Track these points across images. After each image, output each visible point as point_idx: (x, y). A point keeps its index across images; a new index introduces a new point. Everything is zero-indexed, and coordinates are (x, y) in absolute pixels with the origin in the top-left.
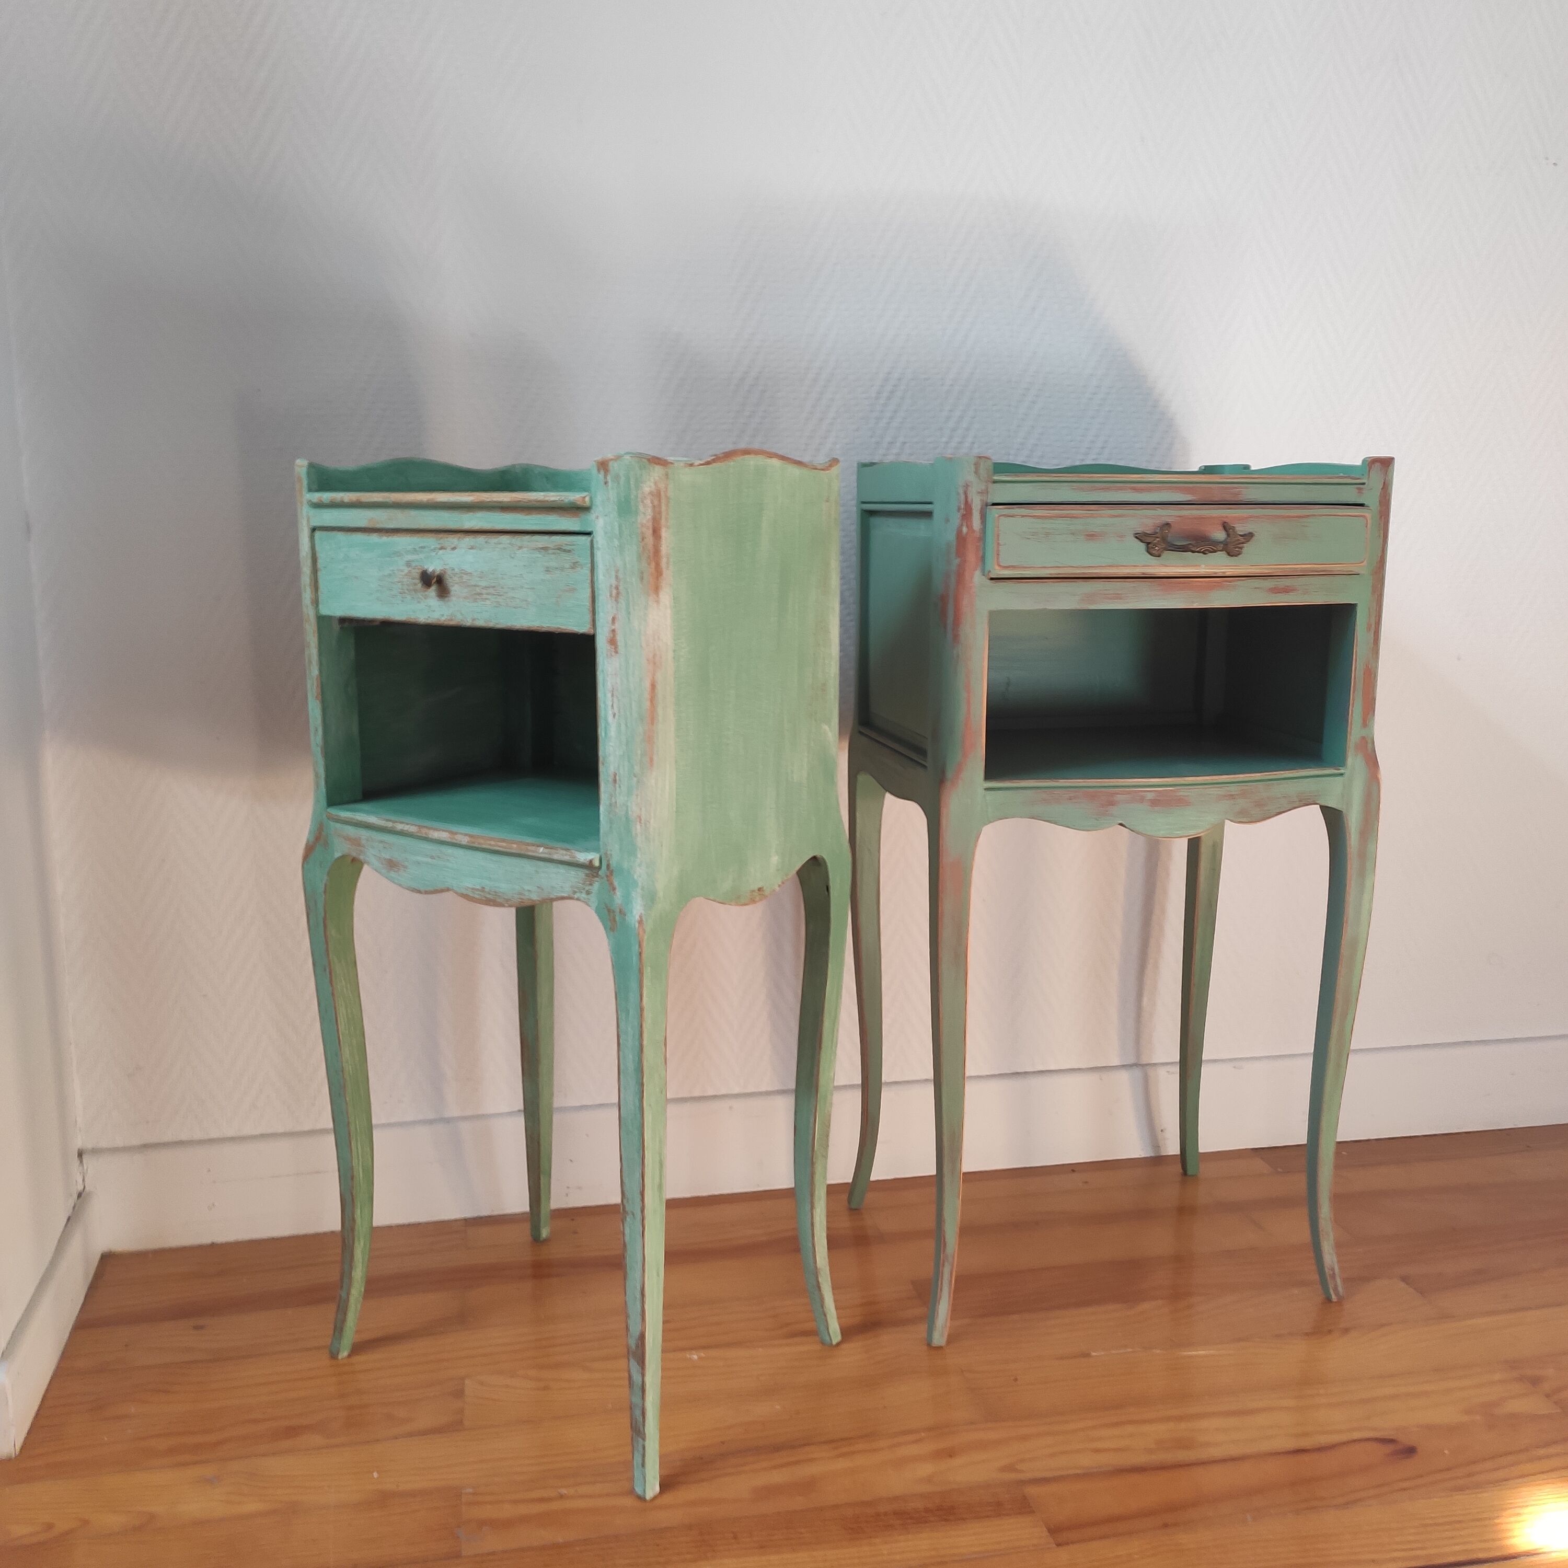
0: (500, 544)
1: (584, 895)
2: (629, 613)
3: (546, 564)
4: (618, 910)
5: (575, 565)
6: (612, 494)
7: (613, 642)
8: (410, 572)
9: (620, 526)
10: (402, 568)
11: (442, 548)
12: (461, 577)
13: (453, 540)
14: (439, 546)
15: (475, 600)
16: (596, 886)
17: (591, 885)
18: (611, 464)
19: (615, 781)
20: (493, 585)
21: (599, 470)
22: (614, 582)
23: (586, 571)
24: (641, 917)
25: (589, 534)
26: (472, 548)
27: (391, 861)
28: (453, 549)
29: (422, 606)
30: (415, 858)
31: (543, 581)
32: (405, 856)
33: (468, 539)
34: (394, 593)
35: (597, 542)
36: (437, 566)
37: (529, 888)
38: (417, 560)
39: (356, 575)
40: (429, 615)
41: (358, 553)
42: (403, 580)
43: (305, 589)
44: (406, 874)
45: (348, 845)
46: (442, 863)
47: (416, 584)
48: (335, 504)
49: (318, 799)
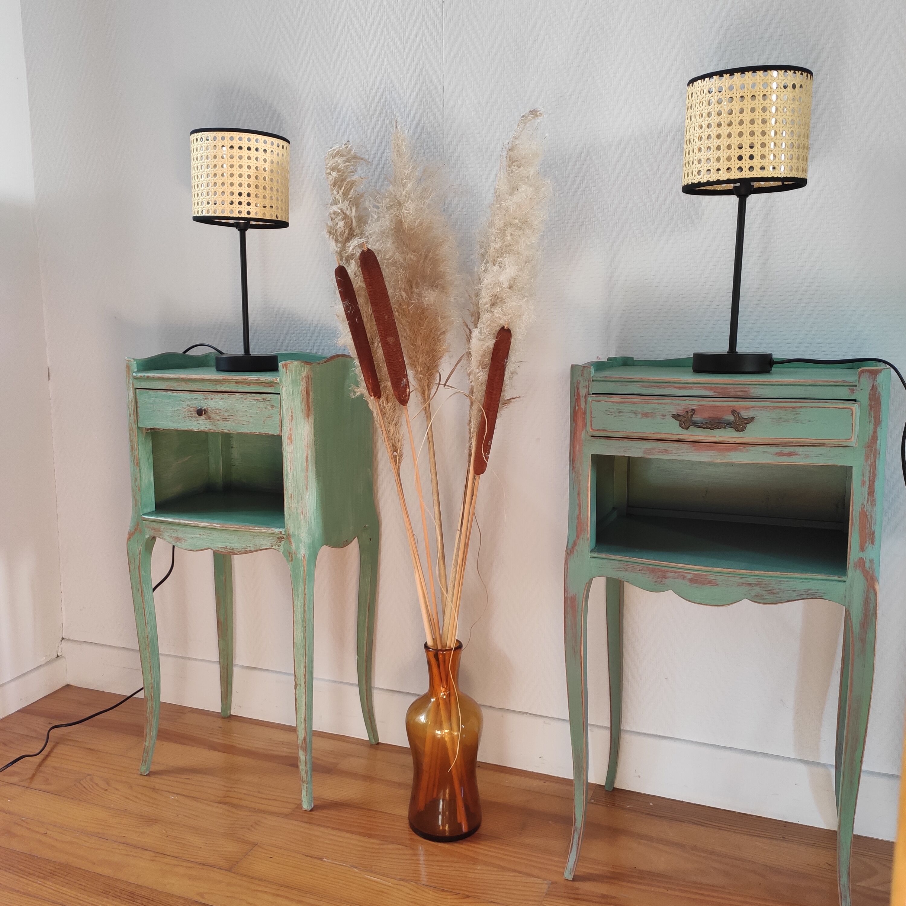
0: (236, 397)
1: (277, 547)
2: (297, 426)
3: (258, 406)
4: (293, 553)
5: (272, 407)
6: (289, 378)
7: (290, 438)
9: (293, 391)
10: (185, 407)
11: (206, 399)
12: (216, 411)
13: (212, 395)
14: (204, 398)
15: (223, 421)
16: (283, 543)
17: (280, 542)
18: (288, 365)
19: (291, 497)
20: (232, 415)
21: (283, 368)
22: (290, 414)
23: (278, 409)
24: (304, 554)
25: (279, 394)
26: (222, 399)
27: (177, 538)
28: (212, 399)
29: (195, 423)
30: (190, 536)
31: (257, 413)
32: (185, 535)
33: (219, 395)
34: (180, 418)
35: (283, 397)
36: (204, 406)
37: (250, 545)
38: (193, 404)
39: (159, 409)
40: (199, 427)
41: (160, 400)
42: (185, 412)
43: (130, 416)
44: (186, 543)
45: (153, 531)
46: (205, 537)
47: (192, 414)
48: (148, 378)
49: (136, 511)
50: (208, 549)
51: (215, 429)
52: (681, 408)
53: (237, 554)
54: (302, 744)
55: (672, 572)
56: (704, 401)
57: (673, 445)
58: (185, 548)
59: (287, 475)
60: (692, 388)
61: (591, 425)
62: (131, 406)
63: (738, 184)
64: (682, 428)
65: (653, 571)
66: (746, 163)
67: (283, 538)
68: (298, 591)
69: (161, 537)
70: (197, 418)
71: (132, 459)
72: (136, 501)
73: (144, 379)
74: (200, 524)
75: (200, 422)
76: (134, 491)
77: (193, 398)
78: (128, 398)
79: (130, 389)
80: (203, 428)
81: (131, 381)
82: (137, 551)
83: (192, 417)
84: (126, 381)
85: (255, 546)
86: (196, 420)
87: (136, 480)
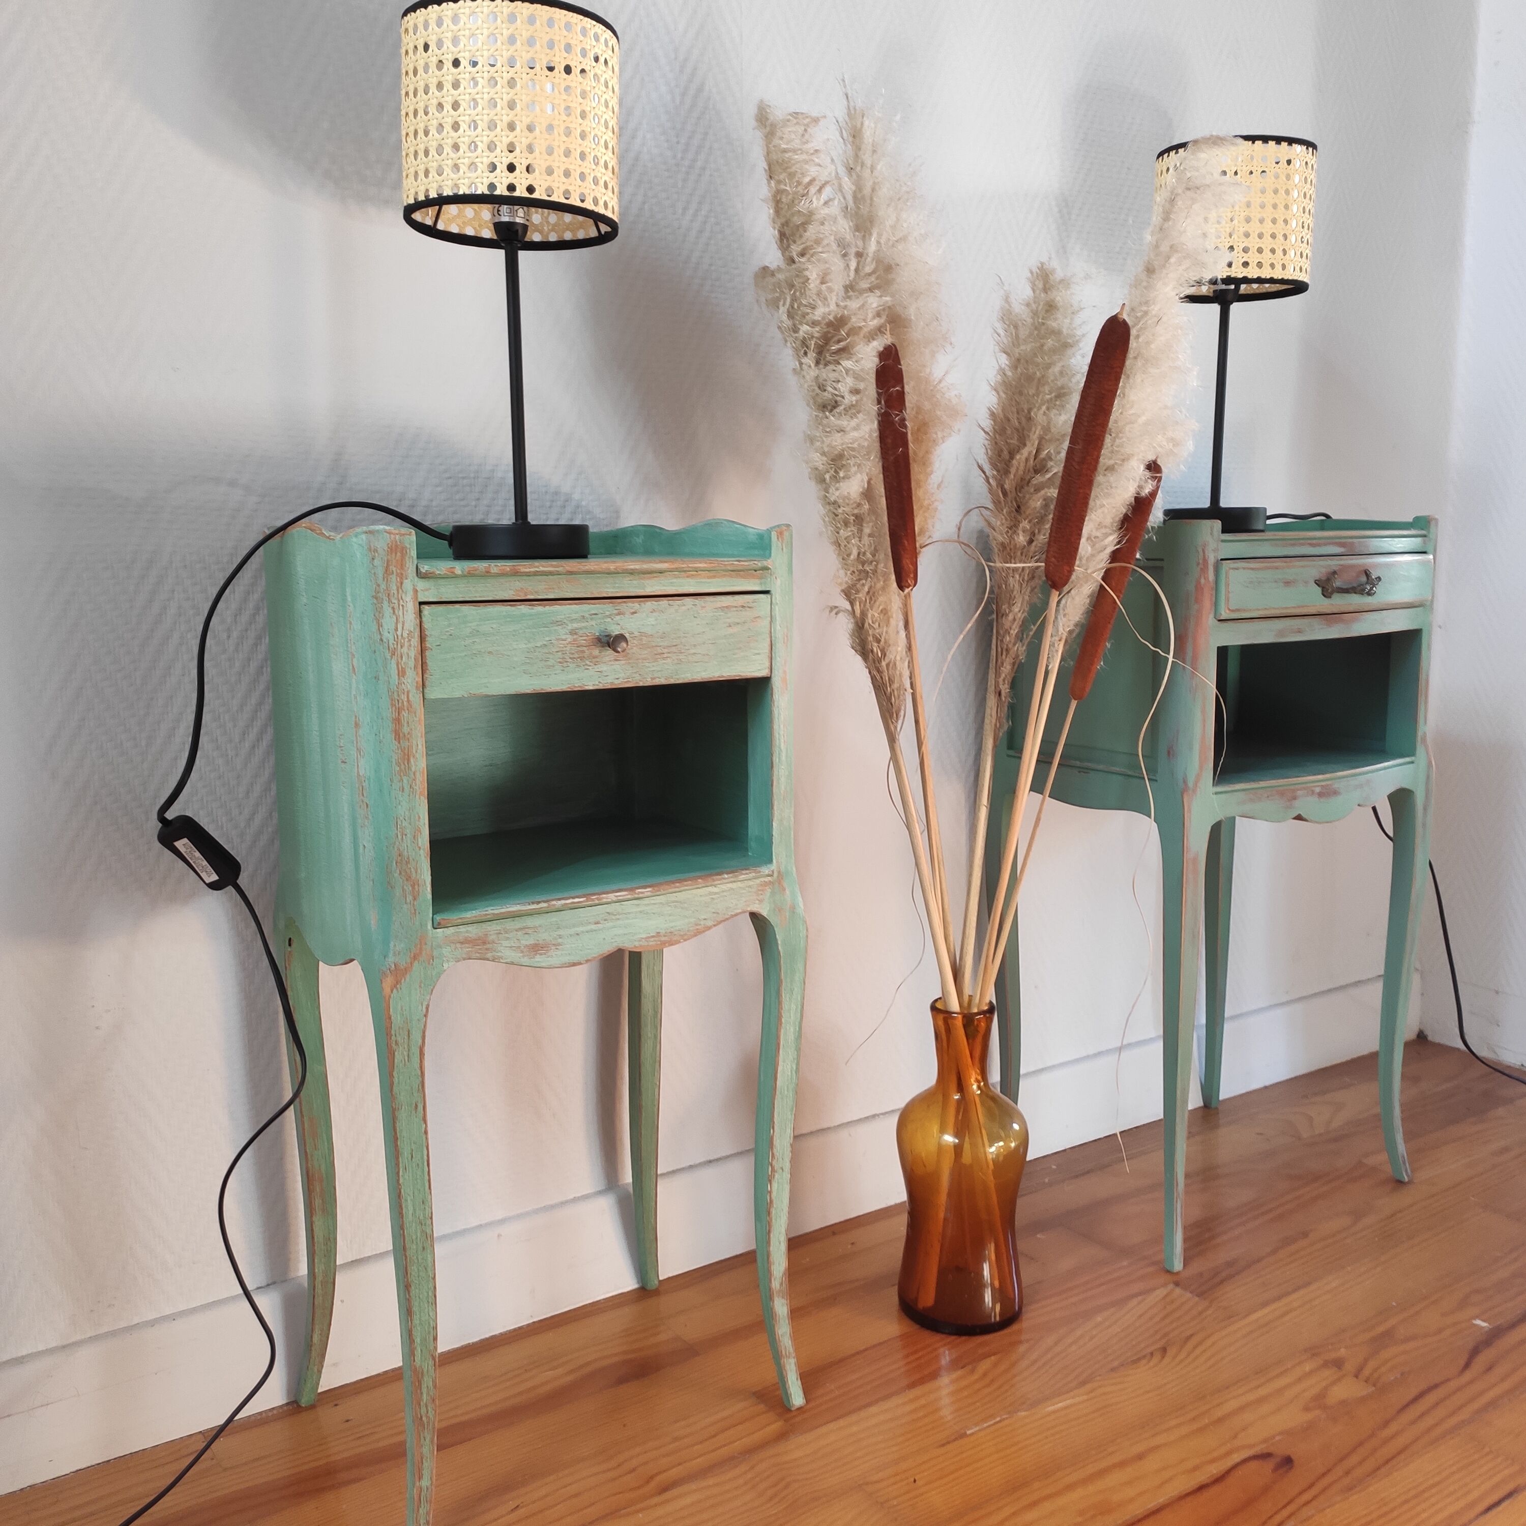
3: (728, 620)
4: (787, 907)
5: (755, 620)
7: (784, 680)
8: (575, 640)
10: (564, 637)
11: (619, 614)
12: (641, 640)
13: (634, 605)
14: (616, 612)
15: (656, 660)
16: (768, 892)
20: (675, 644)
21: (777, 541)
23: (767, 622)
25: (768, 592)
26: (653, 612)
27: (536, 945)
28: (635, 613)
30: (572, 931)
31: (725, 636)
32: (558, 932)
33: (650, 604)
34: (548, 663)
35: (775, 599)
36: (615, 630)
37: (703, 917)
38: (586, 628)
39: (490, 649)
40: (600, 680)
41: (494, 626)
42: (565, 649)
43: (402, 673)
44: (559, 953)
45: (467, 949)
46: (610, 924)
47: (583, 652)
48: (470, 575)
49: (415, 910)
51: (637, 677)
52: (1324, 570)
53: (680, 942)
54: (781, 1284)
55: (1300, 790)
57: (1306, 621)
58: (558, 963)
59: (779, 754)
60: (1325, 544)
62: (405, 650)
65: (1282, 794)
67: (770, 882)
69: (489, 955)
70: (594, 660)
71: (405, 781)
72: (416, 887)
73: (456, 577)
74: (603, 898)
75: (604, 668)
76: (408, 863)
77: (587, 615)
78: (396, 630)
79: (402, 606)
80: (609, 681)
81: (408, 585)
82: (420, 1007)
83: (582, 658)
84: (383, 586)
85: (715, 915)
86: (591, 664)
87: (418, 831)
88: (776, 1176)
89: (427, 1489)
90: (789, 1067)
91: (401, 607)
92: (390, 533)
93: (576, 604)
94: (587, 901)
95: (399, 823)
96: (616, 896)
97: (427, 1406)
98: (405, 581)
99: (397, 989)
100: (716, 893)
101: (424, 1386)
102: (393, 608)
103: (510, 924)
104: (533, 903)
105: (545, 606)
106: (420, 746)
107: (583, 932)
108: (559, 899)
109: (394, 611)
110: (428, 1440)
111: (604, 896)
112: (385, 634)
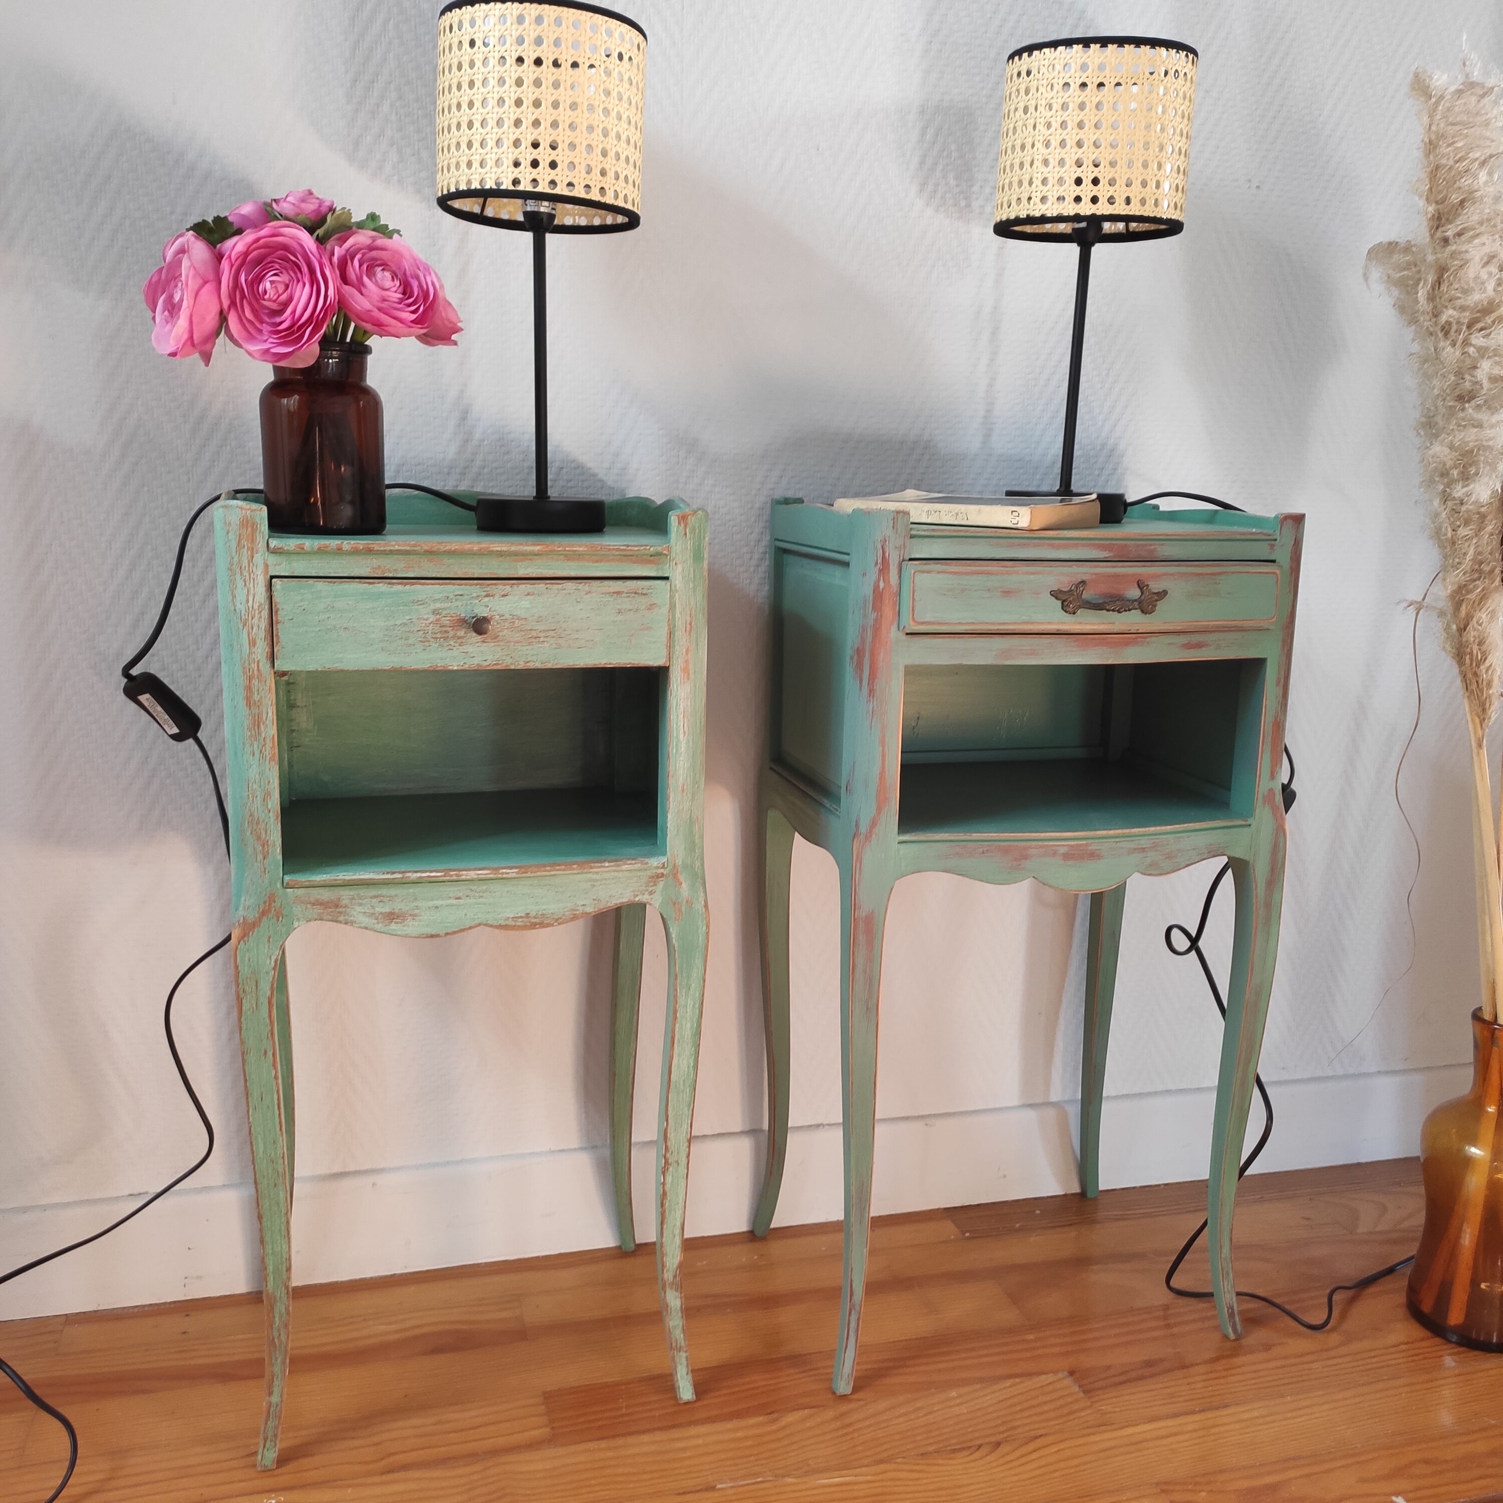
0: (564, 589)
1: (646, 897)
3: (618, 607)
4: (685, 901)
5: (651, 607)
6: (690, 544)
7: (687, 670)
8: (438, 620)
9: (694, 572)
10: (426, 617)
11: (487, 596)
12: (514, 623)
13: (505, 587)
14: (485, 593)
15: (530, 644)
16: (661, 885)
17: (656, 885)
18: (689, 517)
20: (554, 628)
21: (679, 523)
22: (688, 619)
23: (665, 610)
25: (667, 578)
26: (528, 594)
27: (391, 914)
28: (504, 596)
29: (455, 653)
30: (431, 904)
31: (614, 622)
32: (415, 904)
33: (524, 586)
34: (410, 642)
35: (675, 586)
36: (482, 612)
37: (582, 903)
38: (449, 608)
39: (345, 625)
40: (465, 661)
41: (350, 602)
42: (426, 628)
43: (252, 643)
44: (417, 923)
45: (318, 910)
46: (472, 900)
47: (446, 632)
48: (321, 552)
49: (265, 869)
50: (480, 925)
51: (508, 660)
52: (1066, 579)
53: (552, 925)
54: (675, 1277)
56: (1099, 567)
57: (1044, 640)
58: (415, 934)
59: (677, 745)
61: (913, 615)
62: (256, 620)
63: (1083, 225)
64: (1066, 611)
66: (1087, 190)
67: (663, 875)
68: (689, 977)
69: (341, 918)
70: (459, 641)
71: (256, 746)
72: (266, 847)
73: (307, 553)
74: (463, 875)
75: (470, 649)
76: (258, 823)
77: (451, 596)
78: (248, 601)
79: (254, 579)
80: (476, 663)
81: (259, 558)
82: (268, 962)
83: (445, 639)
84: (236, 559)
85: (596, 902)
86: (456, 644)
87: (267, 795)
88: (671, 1169)
89: (277, 1405)
90: (685, 1062)
91: (252, 580)
92: (242, 508)
93: (439, 584)
94: (444, 876)
95: (250, 785)
96: (478, 874)
97: (279, 1330)
98: (256, 556)
99: (244, 941)
100: (597, 880)
101: (277, 1311)
102: (245, 580)
103: (363, 892)
104: (388, 873)
105: (405, 584)
106: (270, 714)
107: (442, 905)
108: (416, 872)
109: (245, 584)
110: (279, 1360)
111: (464, 872)
112: (238, 604)
